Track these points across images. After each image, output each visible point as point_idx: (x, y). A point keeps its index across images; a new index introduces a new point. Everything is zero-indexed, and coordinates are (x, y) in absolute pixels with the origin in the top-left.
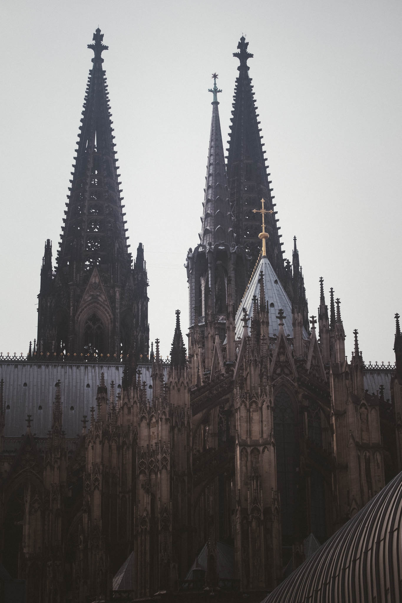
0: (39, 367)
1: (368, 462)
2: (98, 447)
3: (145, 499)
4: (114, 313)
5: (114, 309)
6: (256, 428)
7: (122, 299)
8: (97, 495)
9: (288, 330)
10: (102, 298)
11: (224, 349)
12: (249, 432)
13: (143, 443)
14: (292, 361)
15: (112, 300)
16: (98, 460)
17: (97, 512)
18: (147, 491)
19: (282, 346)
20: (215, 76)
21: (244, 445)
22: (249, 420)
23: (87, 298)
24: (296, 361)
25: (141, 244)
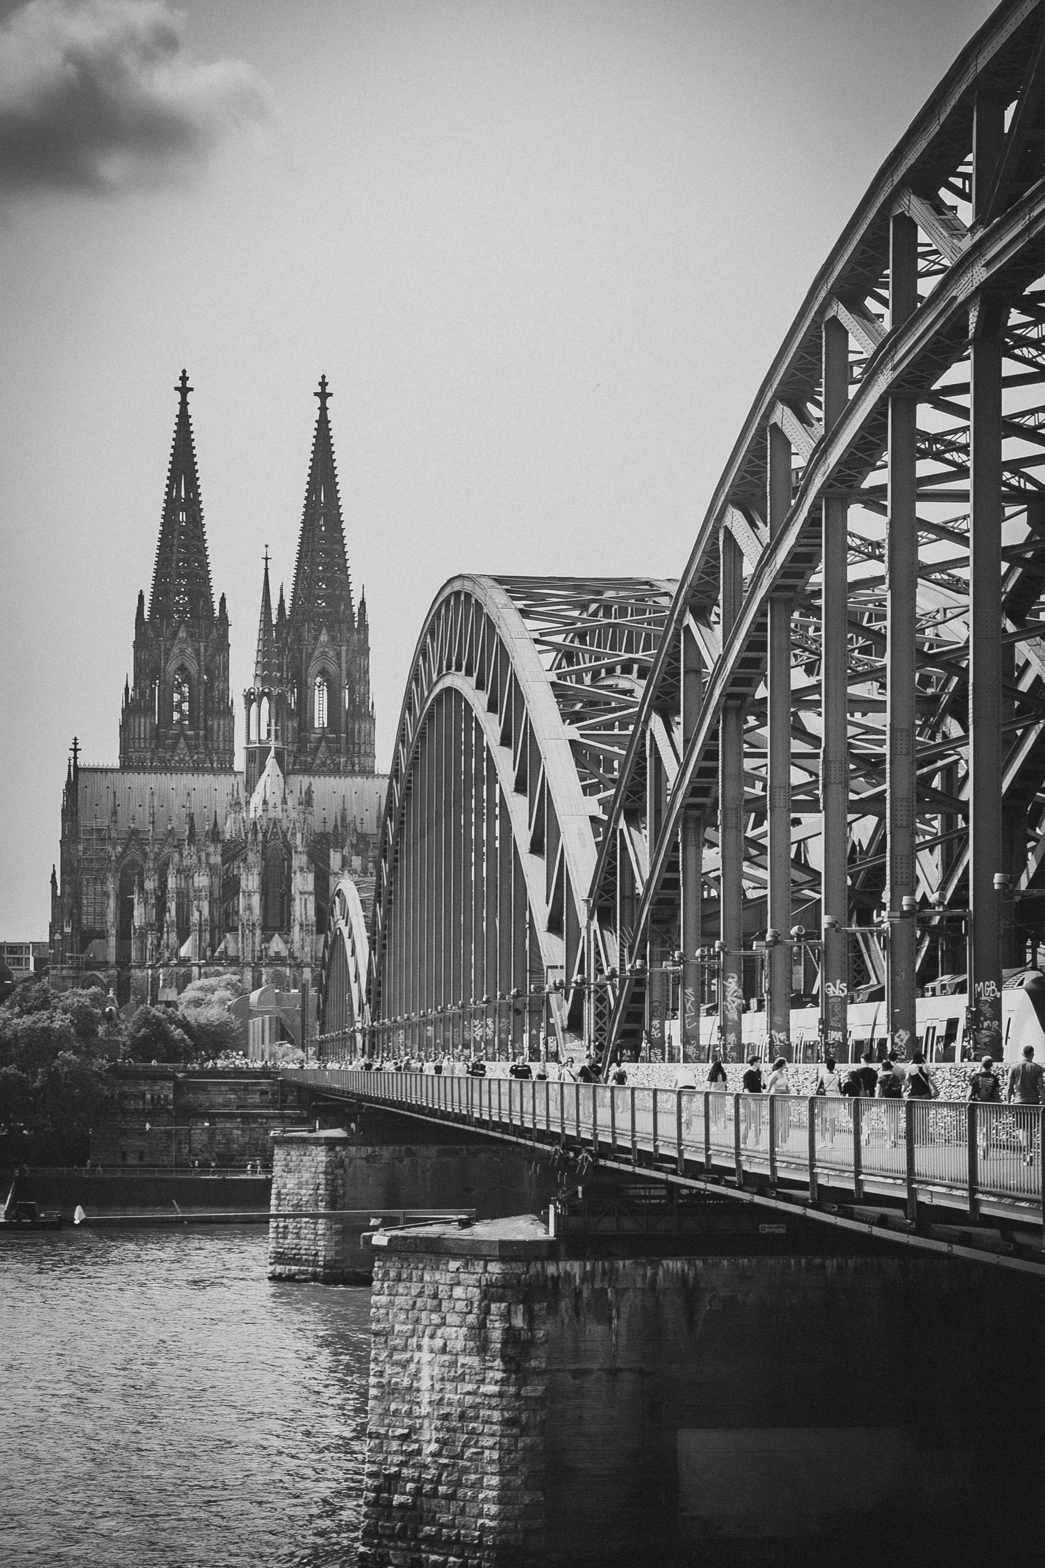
0: (139, 774)
1: (306, 900)
2: (174, 879)
3: (196, 915)
4: (199, 665)
5: (199, 661)
6: (250, 883)
7: (206, 651)
8: (174, 904)
9: (279, 814)
10: (189, 650)
11: (244, 822)
12: (247, 886)
13: (196, 885)
14: (280, 832)
15: (197, 652)
16: (174, 886)
17: (173, 913)
18: (198, 910)
19: (275, 823)
20: (267, 546)
21: (244, 892)
22: (247, 880)
23: (176, 650)
24: (282, 832)
25: (223, 594)
